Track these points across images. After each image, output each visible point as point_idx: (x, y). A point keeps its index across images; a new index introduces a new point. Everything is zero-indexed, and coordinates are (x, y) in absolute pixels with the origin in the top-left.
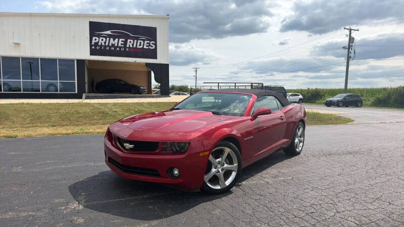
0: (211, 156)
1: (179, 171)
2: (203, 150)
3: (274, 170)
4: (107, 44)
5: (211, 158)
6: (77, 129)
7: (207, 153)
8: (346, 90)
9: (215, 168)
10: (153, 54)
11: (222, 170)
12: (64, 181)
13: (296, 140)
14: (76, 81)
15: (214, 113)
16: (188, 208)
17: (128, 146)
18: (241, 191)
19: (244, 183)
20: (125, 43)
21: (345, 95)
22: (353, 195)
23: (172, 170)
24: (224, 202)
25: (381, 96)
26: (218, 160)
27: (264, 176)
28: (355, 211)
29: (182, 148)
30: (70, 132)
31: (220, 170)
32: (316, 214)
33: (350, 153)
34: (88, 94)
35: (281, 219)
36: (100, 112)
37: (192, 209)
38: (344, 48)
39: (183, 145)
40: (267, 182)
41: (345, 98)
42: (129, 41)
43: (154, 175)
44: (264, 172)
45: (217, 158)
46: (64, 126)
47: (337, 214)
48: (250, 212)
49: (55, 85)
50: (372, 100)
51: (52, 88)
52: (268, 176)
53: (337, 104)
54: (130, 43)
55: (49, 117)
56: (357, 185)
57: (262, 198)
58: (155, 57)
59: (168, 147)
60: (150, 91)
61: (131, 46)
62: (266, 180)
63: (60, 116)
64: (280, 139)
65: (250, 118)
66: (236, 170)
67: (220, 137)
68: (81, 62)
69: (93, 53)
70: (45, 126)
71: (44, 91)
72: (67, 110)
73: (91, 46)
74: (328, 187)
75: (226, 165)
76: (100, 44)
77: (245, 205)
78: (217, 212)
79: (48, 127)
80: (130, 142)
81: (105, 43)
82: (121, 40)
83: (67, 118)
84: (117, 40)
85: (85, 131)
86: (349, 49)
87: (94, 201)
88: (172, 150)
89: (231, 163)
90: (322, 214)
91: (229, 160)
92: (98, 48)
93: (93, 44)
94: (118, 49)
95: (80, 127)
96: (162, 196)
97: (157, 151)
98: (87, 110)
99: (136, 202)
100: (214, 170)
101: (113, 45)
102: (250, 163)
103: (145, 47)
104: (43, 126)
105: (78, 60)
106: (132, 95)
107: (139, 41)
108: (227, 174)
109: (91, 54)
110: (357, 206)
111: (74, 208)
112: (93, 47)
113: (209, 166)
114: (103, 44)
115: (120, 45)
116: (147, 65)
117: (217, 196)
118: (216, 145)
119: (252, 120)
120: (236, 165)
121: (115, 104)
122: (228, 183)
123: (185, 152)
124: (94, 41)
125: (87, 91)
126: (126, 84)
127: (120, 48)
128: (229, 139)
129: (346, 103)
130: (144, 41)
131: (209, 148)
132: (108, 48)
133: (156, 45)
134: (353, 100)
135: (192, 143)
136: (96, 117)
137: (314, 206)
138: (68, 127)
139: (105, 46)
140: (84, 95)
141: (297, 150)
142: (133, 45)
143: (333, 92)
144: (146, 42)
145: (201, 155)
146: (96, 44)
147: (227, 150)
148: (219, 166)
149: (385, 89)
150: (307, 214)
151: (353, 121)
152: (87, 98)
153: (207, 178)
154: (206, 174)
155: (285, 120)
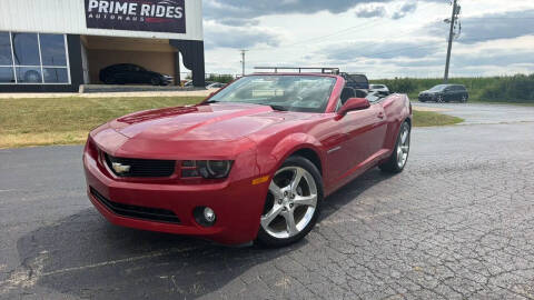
0: (272, 184)
1: (215, 213)
2: (257, 173)
3: (369, 199)
4: (111, 11)
5: (273, 187)
6: (60, 137)
7: (265, 179)
8: (445, 80)
9: (280, 203)
10: (180, 26)
11: (292, 205)
12: (17, 227)
13: (399, 150)
14: (68, 67)
15: (274, 108)
16: (232, 277)
17: (119, 167)
18: (320, 237)
19: (324, 222)
20: (139, 9)
21: (446, 86)
22: (505, 240)
23: (201, 211)
24: (294, 260)
25: (491, 87)
26: (284, 190)
27: (355, 208)
28: (519, 272)
29: (218, 170)
30: (50, 141)
31: (288, 207)
32: (457, 281)
33: (476, 168)
34: (87, 86)
35: (398, 293)
36: (99, 111)
37: (238, 278)
38: (446, 20)
39: (220, 164)
40: (362, 221)
41: (445, 91)
42: (144, 6)
43: (169, 219)
44: (353, 202)
45: (282, 185)
46: (41, 132)
47: (492, 279)
48: (342, 280)
49: (36, 73)
50: (481, 92)
51: (33, 77)
52: (361, 209)
53: (434, 99)
54: (145, 9)
55: (19, 118)
56: (506, 222)
57: (357, 250)
58: (183, 31)
59: (192, 170)
60: (177, 82)
61: (147, 14)
62: (360, 217)
63: (37, 118)
64: (378, 150)
65: (334, 115)
66: (315, 204)
67: (289, 149)
68: (73, 39)
69: (90, 24)
70: (11, 133)
71: (21, 81)
72: (48, 109)
73: (87, 13)
74: (460, 226)
75: (298, 198)
76: (100, 11)
77: (330, 266)
78: (284, 282)
79: (16, 134)
80: (123, 160)
81: (108, 9)
82: (131, 5)
83: (48, 121)
84: (125, 4)
85: (76, 139)
86: (452, 22)
87: (60, 268)
88: (200, 174)
89: (305, 192)
90: (466, 281)
91: (303, 188)
92: (98, 17)
93: (90, 10)
94: (128, 18)
95: (68, 134)
96: (185, 252)
97: (172, 177)
98: (79, 107)
99: (138, 268)
100: (277, 208)
101: (120, 13)
102: (334, 190)
103: (168, 15)
104: (8, 133)
105: (69, 35)
106: (151, 87)
107: (159, 7)
108: (299, 211)
109: (89, 26)
110: (521, 263)
111: (20, 284)
112: (91, 16)
113: (269, 201)
114: (106, 11)
115: (130, 13)
116: (172, 42)
117: (281, 251)
118: (281, 164)
119: (337, 119)
120: (313, 196)
121: (123, 99)
122: (301, 226)
123: (226, 177)
124: (91, 6)
125: (86, 81)
126: (143, 71)
127: (131, 16)
128: (304, 152)
129: (446, 98)
130: (166, 6)
131: (269, 169)
132: (112, 17)
133: (183, 12)
134: (458, 93)
135: (237, 162)
136: (92, 118)
137: (450, 265)
138: (50, 134)
139: (109, 14)
140: (81, 88)
141: (400, 165)
142: (150, 12)
143: (429, 83)
144: (169, 8)
145: (254, 182)
146: (95, 11)
147: (300, 172)
148: (286, 199)
149: (498, 78)
150: (442, 282)
151: (462, 121)
152: (85, 91)
153: (265, 220)
154: (264, 214)
155: (385, 119)
